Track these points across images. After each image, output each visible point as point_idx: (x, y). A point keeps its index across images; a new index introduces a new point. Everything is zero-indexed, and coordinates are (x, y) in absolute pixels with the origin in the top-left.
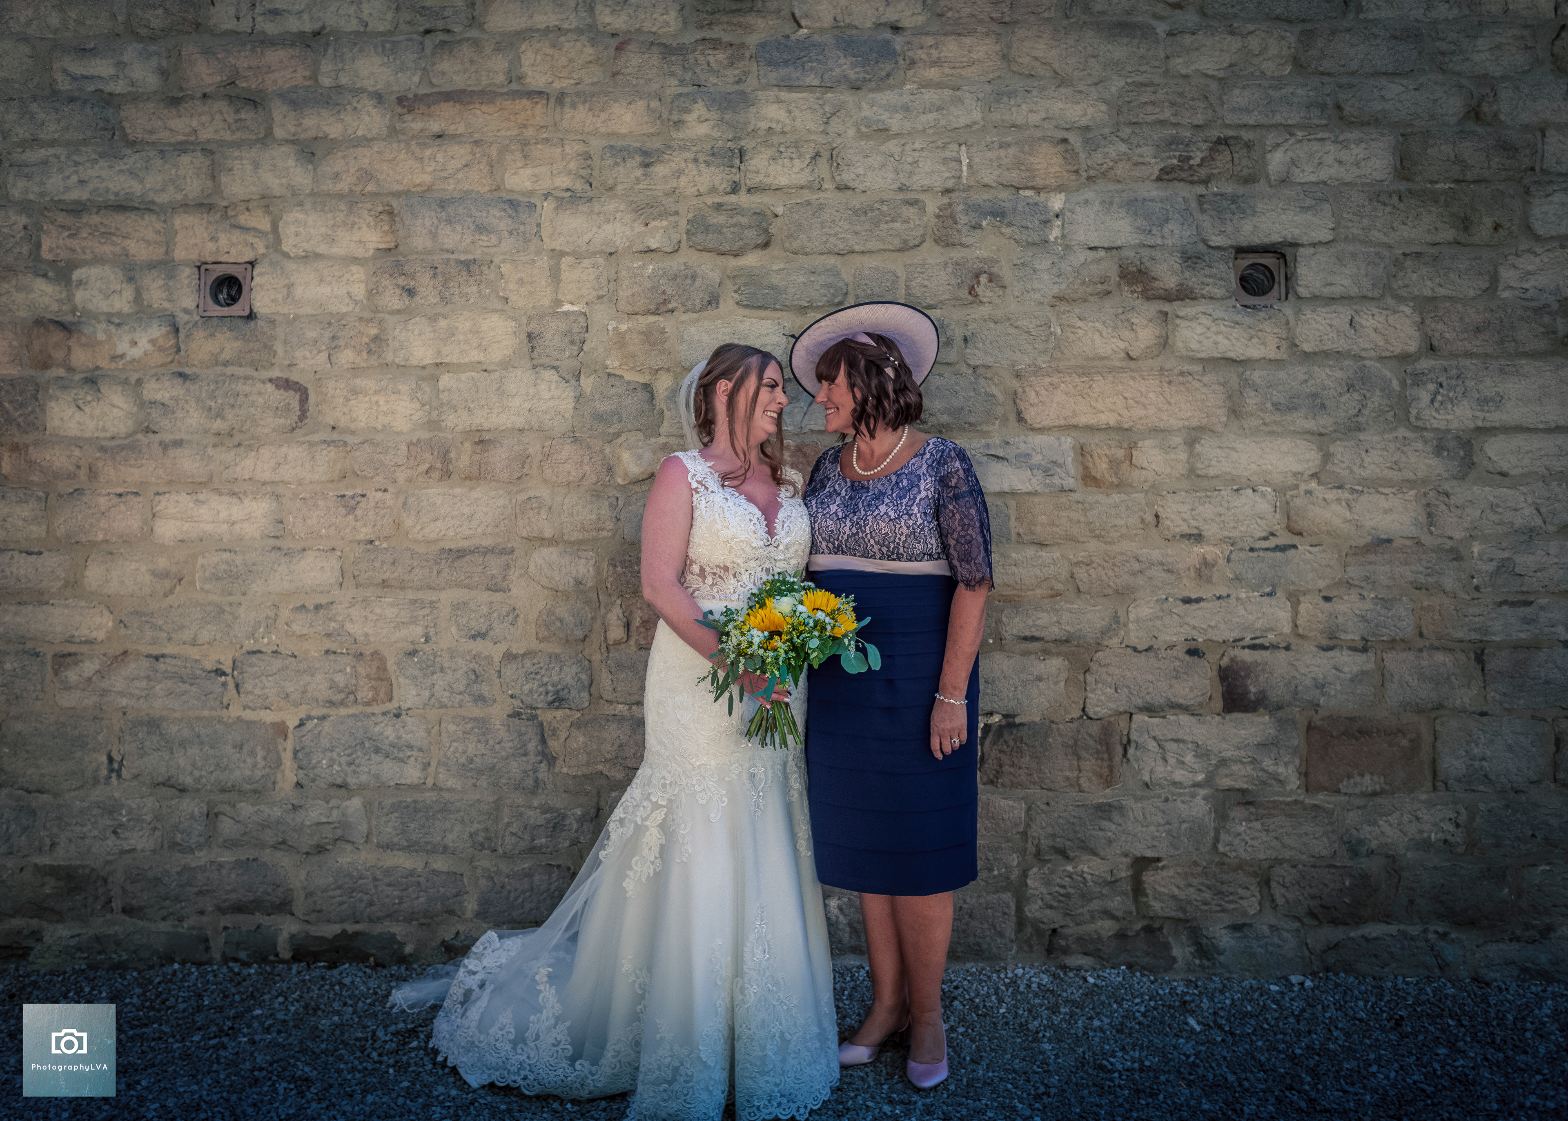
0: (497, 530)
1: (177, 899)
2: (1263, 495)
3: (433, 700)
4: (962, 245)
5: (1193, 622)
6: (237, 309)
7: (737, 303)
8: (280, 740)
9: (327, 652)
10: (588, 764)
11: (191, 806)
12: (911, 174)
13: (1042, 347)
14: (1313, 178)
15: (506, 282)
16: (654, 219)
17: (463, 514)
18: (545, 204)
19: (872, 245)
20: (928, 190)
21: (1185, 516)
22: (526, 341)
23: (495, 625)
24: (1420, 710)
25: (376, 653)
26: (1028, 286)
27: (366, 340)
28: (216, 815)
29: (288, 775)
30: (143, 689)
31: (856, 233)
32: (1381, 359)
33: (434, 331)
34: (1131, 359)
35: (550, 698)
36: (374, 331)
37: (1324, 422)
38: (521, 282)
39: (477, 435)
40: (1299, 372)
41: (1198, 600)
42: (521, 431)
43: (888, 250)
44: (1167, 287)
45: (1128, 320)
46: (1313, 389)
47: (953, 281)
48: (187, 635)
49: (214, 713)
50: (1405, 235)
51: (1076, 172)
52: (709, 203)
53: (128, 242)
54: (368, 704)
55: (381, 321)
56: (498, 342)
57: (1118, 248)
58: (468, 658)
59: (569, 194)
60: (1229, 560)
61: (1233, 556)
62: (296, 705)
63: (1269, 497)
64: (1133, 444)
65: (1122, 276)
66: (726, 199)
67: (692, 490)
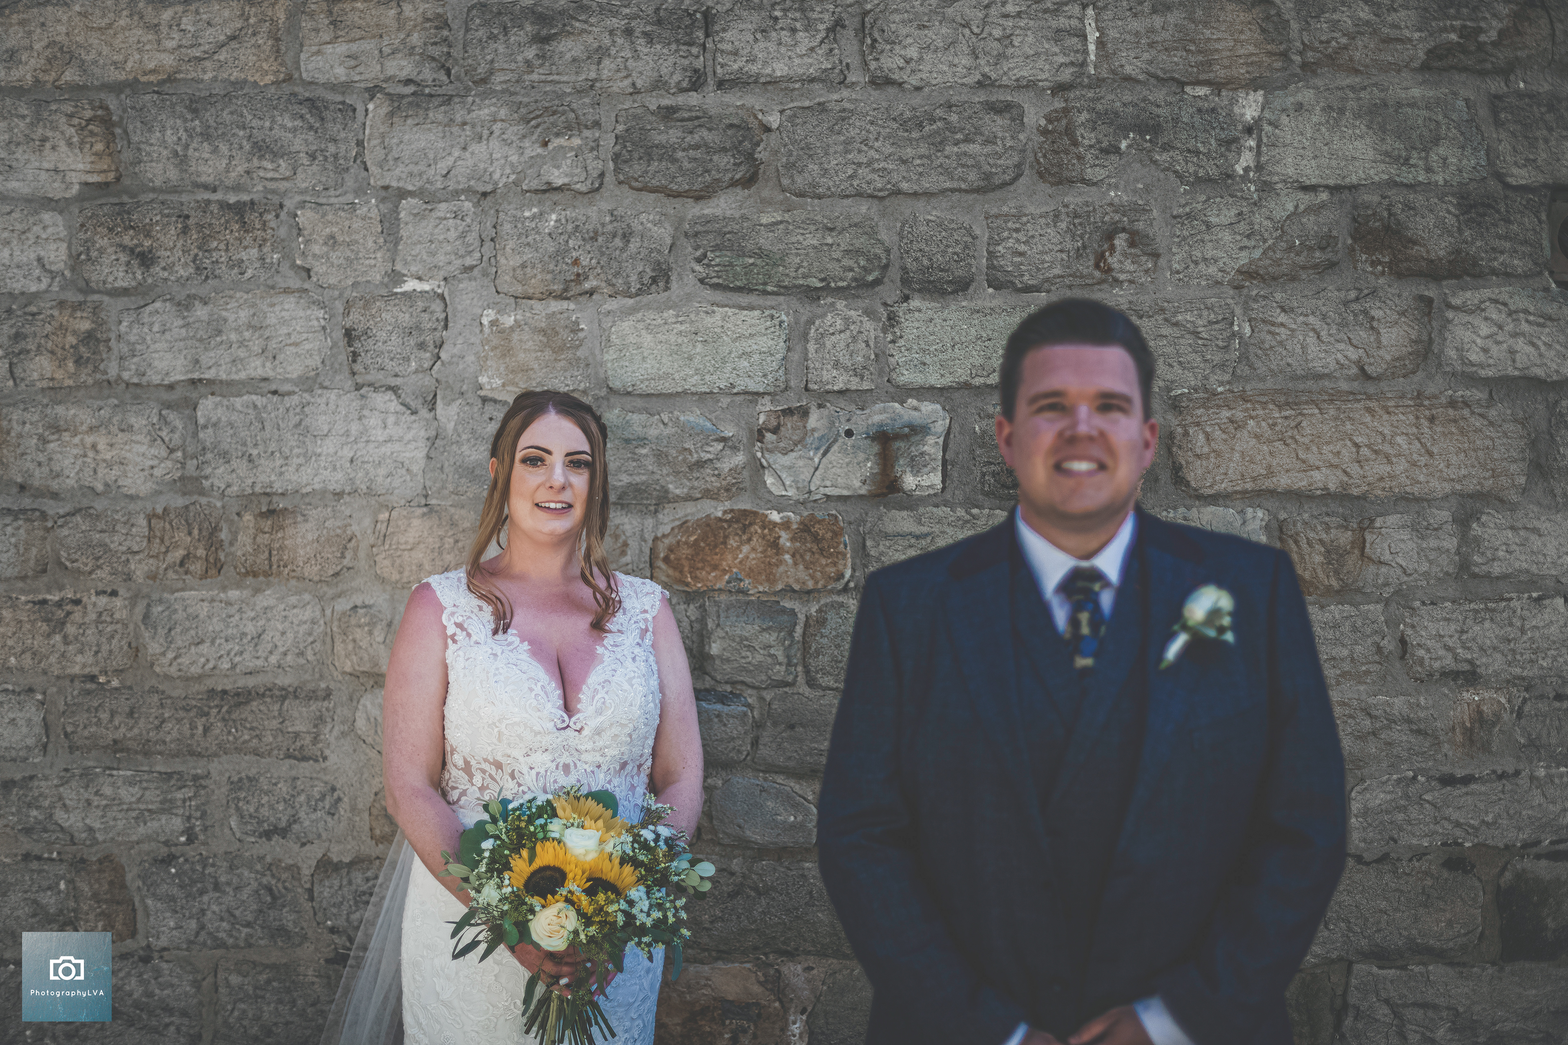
0: (302, 661)
3: (203, 936)
4: (1083, 181)
5: (1455, 816)
7: (702, 281)
9: (27, 858)
12: (999, 58)
13: (1217, 358)
15: (307, 242)
16: (557, 135)
17: (244, 634)
18: (371, 107)
19: (932, 182)
20: (1028, 86)
21: (1451, 643)
22: (342, 343)
23: (302, 814)
25: (107, 859)
26: (1197, 254)
27: (72, 340)
31: (904, 162)
33: (187, 325)
34: (1369, 378)
36: (85, 326)
38: (332, 242)
39: (264, 500)
41: (1467, 780)
42: (338, 495)
43: (960, 190)
44: (1433, 256)
45: (1365, 312)
47: (1069, 245)
51: (1284, 55)
52: (653, 107)
55: (97, 309)
56: (296, 344)
57: (1352, 188)
58: (258, 867)
59: (411, 89)
60: (1519, 715)
61: (1527, 709)
64: (1366, 523)
65: (1357, 235)
66: (680, 100)
67: (446, 639)
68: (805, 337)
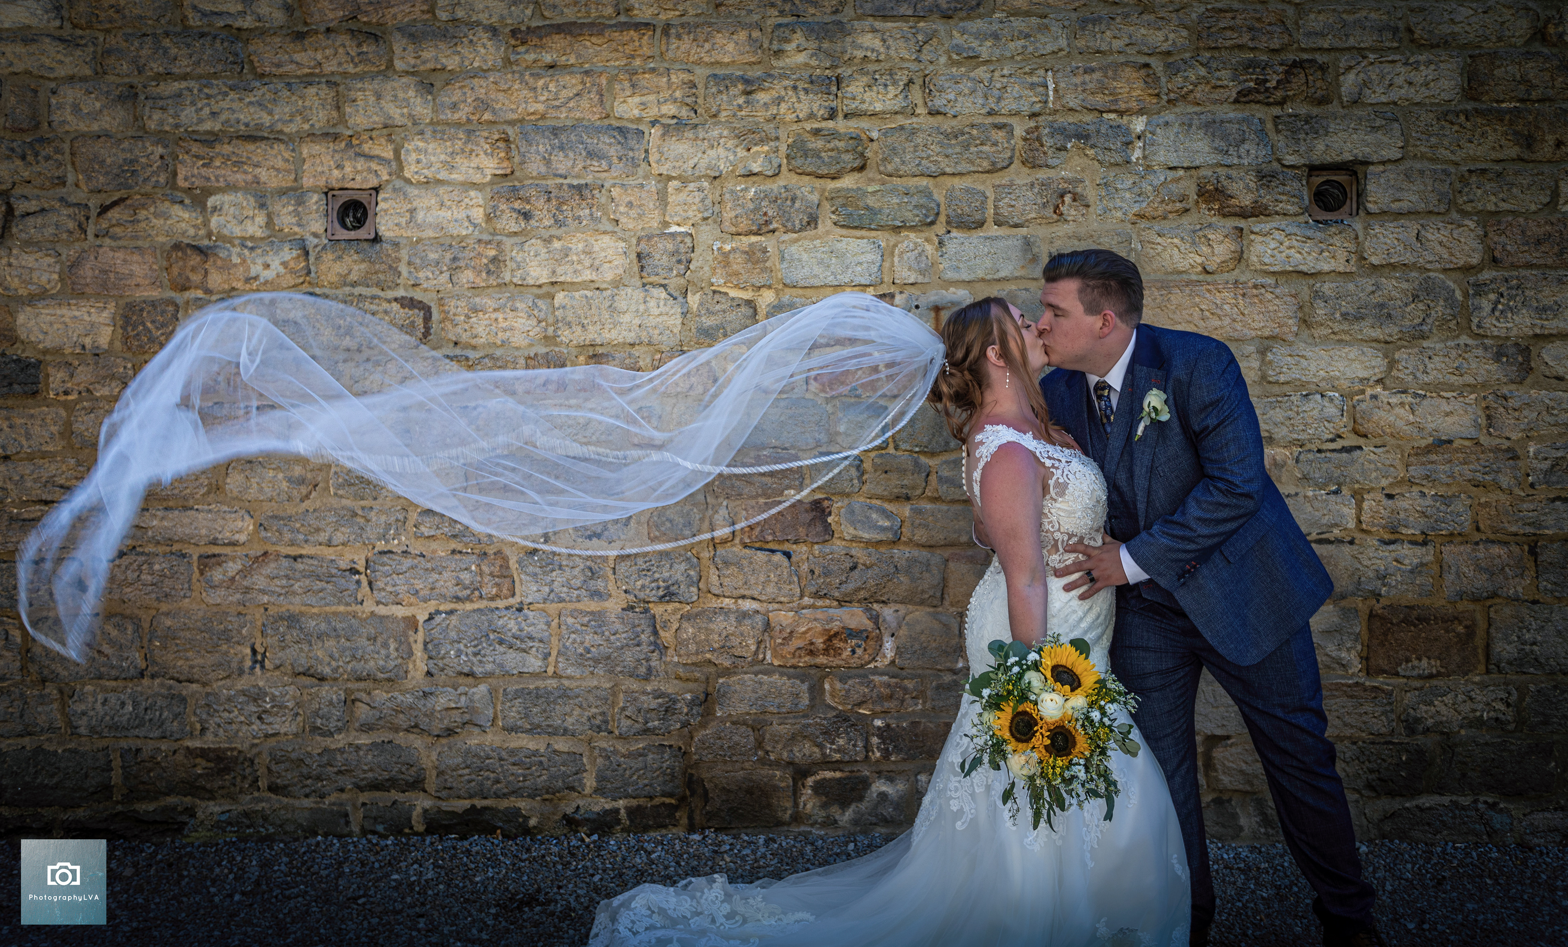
1: (319, 778)
2: (1331, 400)
3: (552, 596)
6: (362, 234)
7: (835, 224)
8: (411, 633)
9: (453, 552)
10: (697, 653)
11: (329, 693)
12: (1000, 99)
14: (1384, 99)
15: (617, 205)
16: (755, 145)
18: (653, 131)
19: (963, 167)
20: (1017, 113)
22: (635, 261)
24: (1476, 600)
25: (499, 553)
26: (1111, 205)
27: (485, 261)
28: (353, 701)
29: (419, 664)
30: (283, 587)
31: (947, 156)
32: (1445, 270)
33: (549, 252)
34: (1208, 273)
35: (661, 593)
36: (492, 253)
37: (1391, 330)
38: (630, 205)
39: (591, 349)
40: (1367, 283)
42: (632, 345)
43: (978, 172)
44: (1242, 205)
45: (1205, 236)
46: (1380, 300)
47: (1039, 201)
48: (323, 537)
49: (349, 609)
50: (1471, 152)
51: (1157, 95)
52: (808, 129)
53: (259, 170)
54: (492, 599)
55: (499, 243)
56: (610, 262)
57: (1196, 168)
59: (675, 121)
60: (1297, 461)
61: (1302, 457)
62: (425, 601)
63: (1337, 402)
65: (1200, 194)
66: (824, 124)
68: (892, 254)
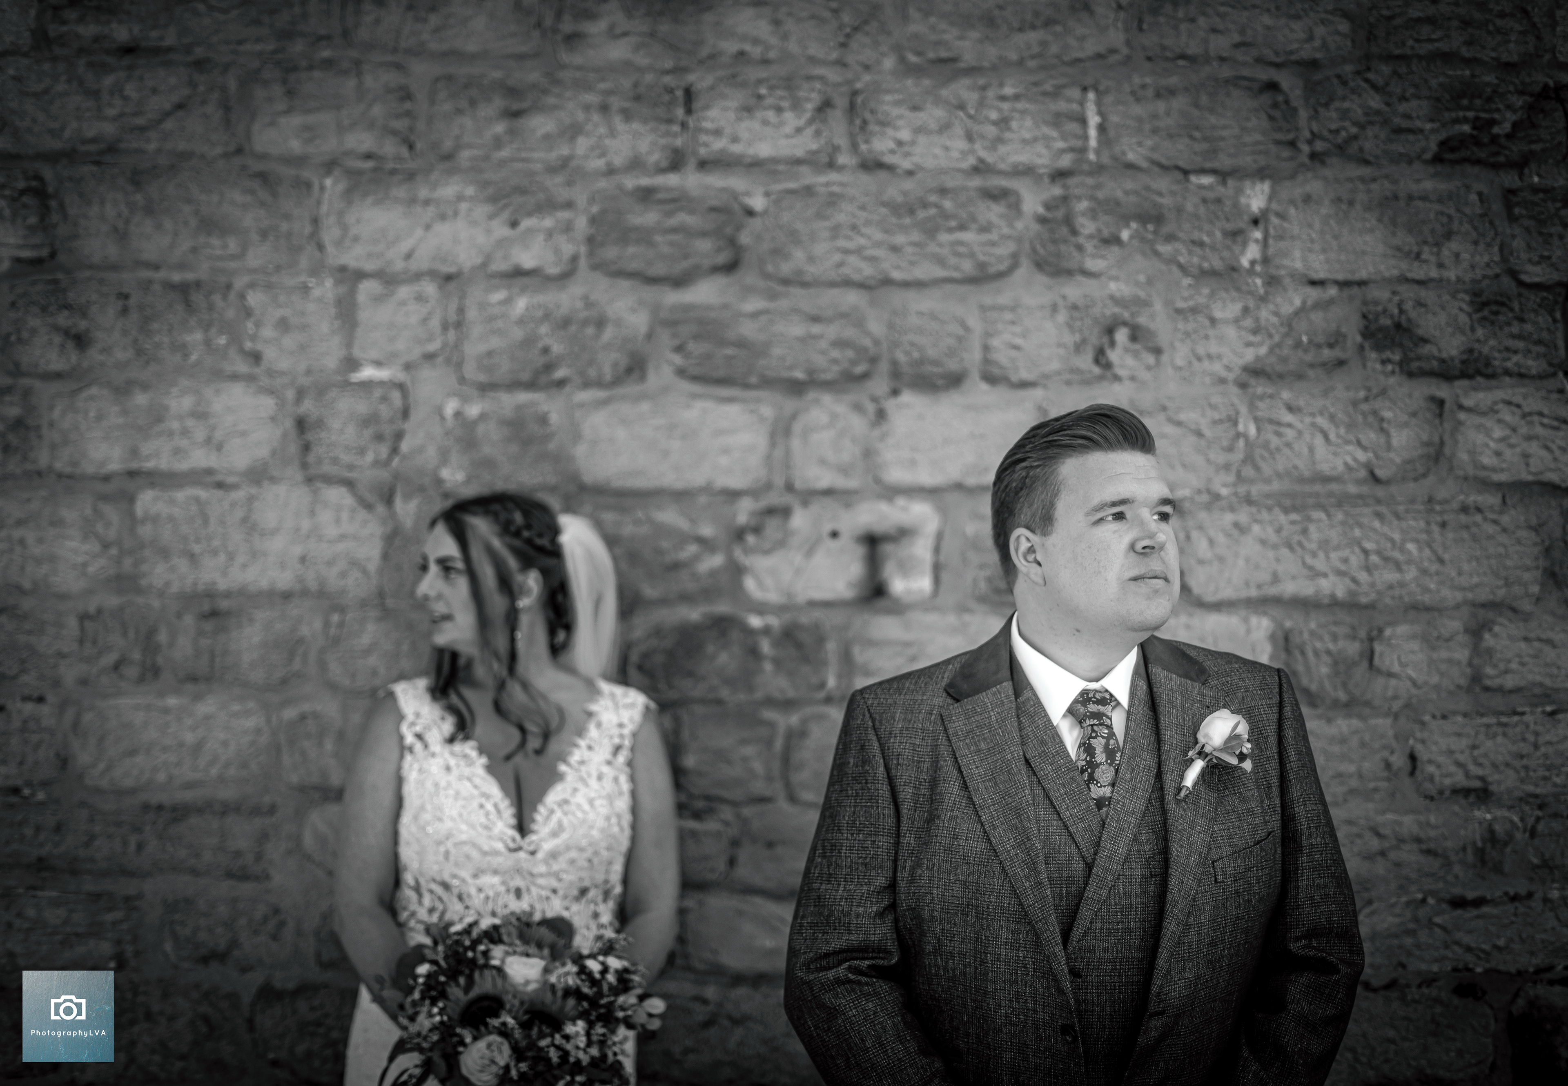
0: (245, 774)
4: (1083, 273)
5: (1467, 939)
7: (680, 373)
12: (997, 142)
13: (1221, 458)
15: (257, 326)
16: (528, 215)
18: (328, 182)
19: (925, 271)
20: (1026, 171)
21: (1461, 758)
22: (293, 433)
23: (243, 939)
26: (1201, 350)
31: (895, 249)
33: (124, 413)
34: (1378, 481)
38: (283, 325)
39: (207, 601)
41: (1479, 902)
43: (951, 281)
44: (1444, 355)
45: (1375, 413)
47: (1068, 340)
51: (1292, 144)
52: (629, 188)
55: (26, 394)
56: (244, 434)
57: (1362, 283)
58: (194, 995)
59: (369, 164)
60: (1533, 835)
64: (1375, 633)
65: (1367, 334)
66: (660, 180)
67: (403, 749)
68: (789, 432)
